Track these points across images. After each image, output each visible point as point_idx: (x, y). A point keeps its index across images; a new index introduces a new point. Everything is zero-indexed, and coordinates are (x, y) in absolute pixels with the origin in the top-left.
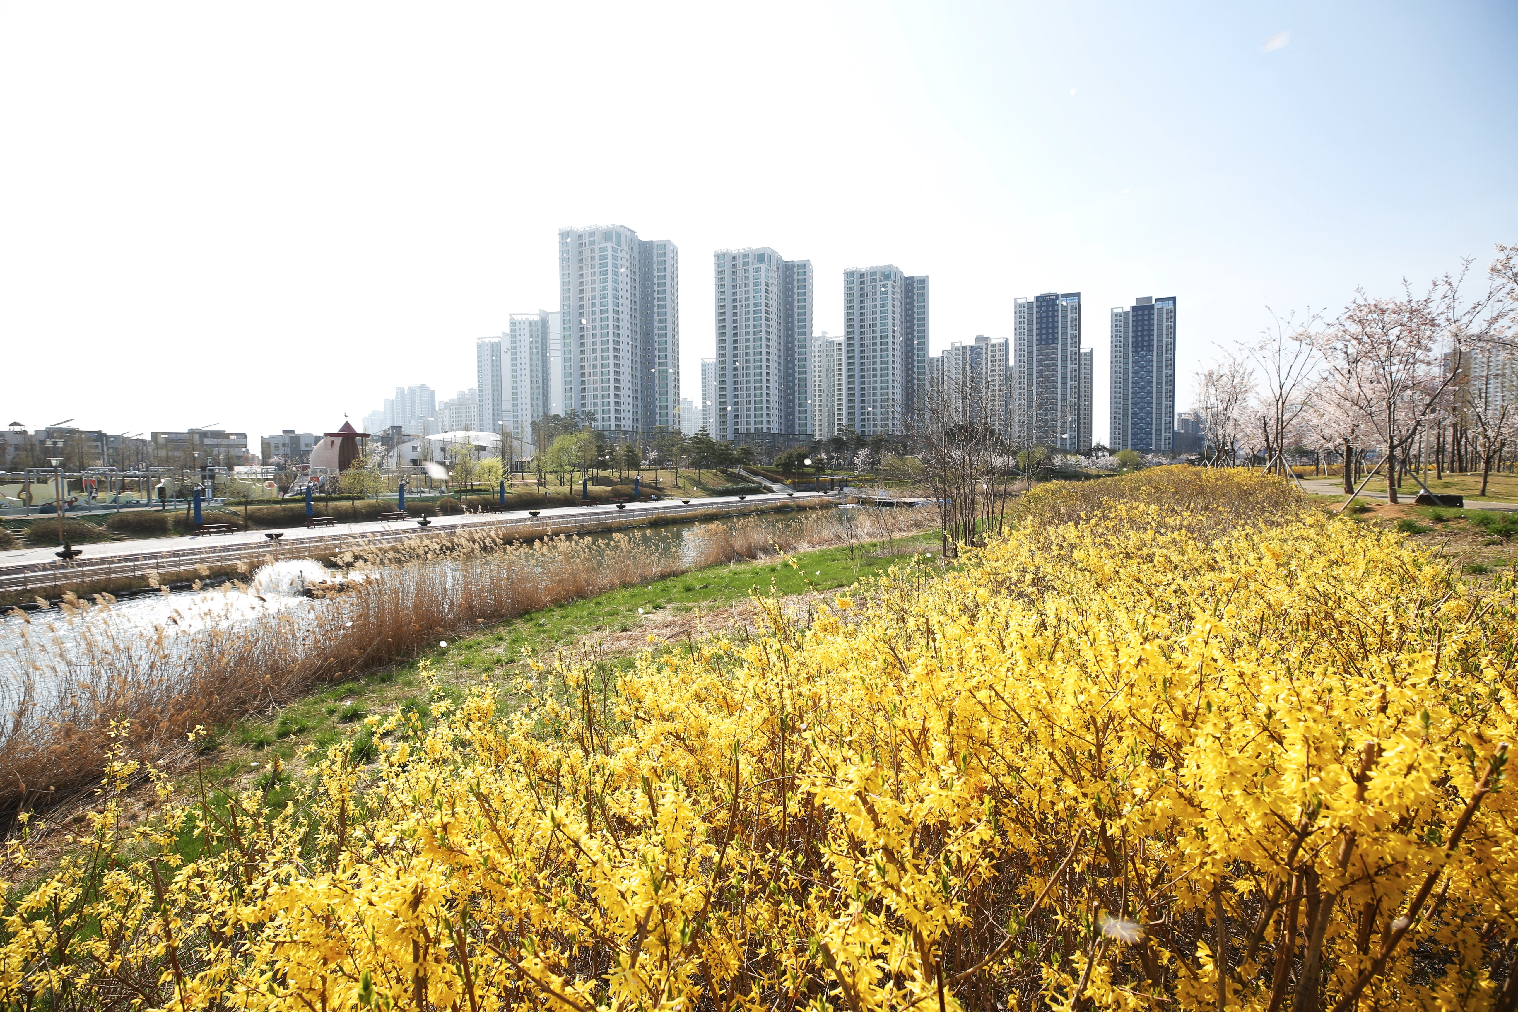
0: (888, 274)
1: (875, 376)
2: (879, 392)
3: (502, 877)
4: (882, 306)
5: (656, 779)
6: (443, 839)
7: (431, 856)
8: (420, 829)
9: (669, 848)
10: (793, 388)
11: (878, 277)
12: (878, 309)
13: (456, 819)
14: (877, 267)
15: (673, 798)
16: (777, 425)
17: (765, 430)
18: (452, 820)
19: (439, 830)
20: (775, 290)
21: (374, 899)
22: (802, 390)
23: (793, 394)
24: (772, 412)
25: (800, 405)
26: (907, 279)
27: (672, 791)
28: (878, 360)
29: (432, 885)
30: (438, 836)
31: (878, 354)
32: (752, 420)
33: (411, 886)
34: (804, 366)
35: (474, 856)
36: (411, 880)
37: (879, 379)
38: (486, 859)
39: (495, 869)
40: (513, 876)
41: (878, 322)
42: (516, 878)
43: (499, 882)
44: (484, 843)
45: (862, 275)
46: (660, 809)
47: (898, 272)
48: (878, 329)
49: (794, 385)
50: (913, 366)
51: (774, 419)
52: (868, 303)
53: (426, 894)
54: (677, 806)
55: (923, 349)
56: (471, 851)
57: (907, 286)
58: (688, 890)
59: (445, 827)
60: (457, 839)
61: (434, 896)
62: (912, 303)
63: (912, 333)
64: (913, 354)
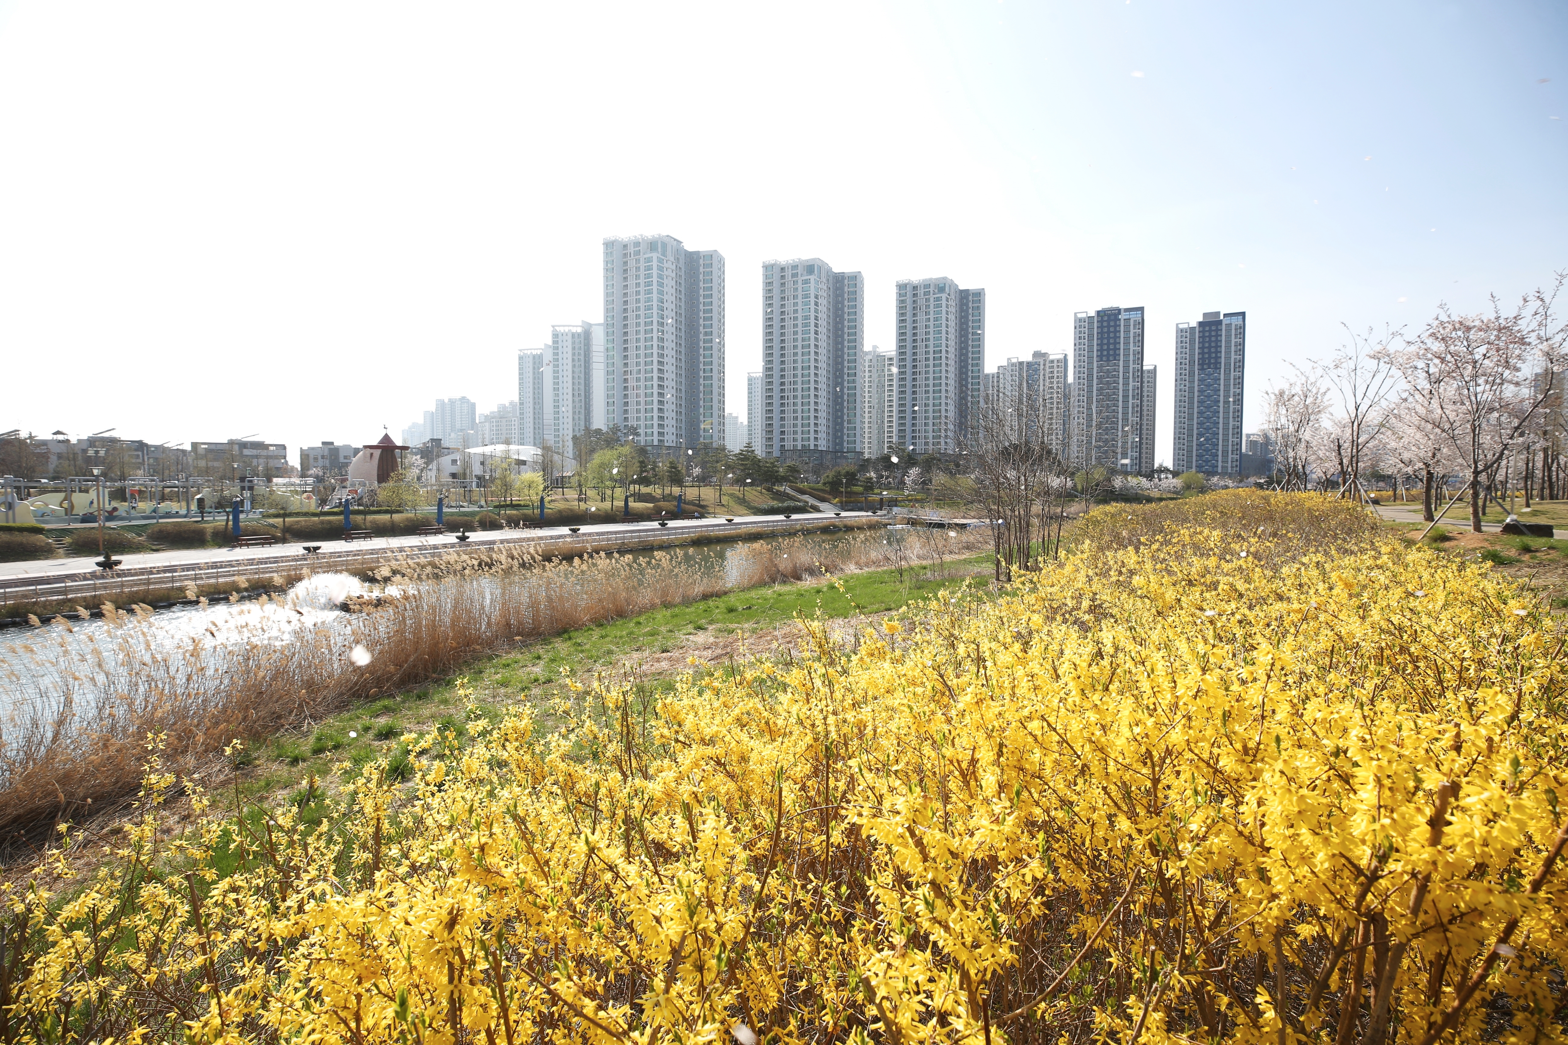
0: (941, 287)
1: (927, 392)
2: (931, 408)
3: (538, 900)
4: (936, 319)
5: (696, 805)
6: (480, 860)
7: (467, 877)
8: (457, 849)
9: (709, 875)
10: (842, 404)
11: (931, 290)
12: (931, 323)
13: (494, 840)
14: (930, 279)
15: (714, 824)
16: (824, 442)
17: (812, 447)
18: (490, 841)
19: (476, 850)
20: (825, 302)
21: (411, 919)
22: (851, 406)
23: (842, 410)
24: (819, 429)
25: (849, 422)
26: (962, 291)
27: (713, 817)
28: (931, 376)
29: (468, 906)
30: (475, 856)
31: (931, 369)
32: (799, 436)
33: (447, 907)
34: (854, 381)
35: (511, 877)
36: (447, 902)
37: (931, 395)
38: (523, 881)
39: (531, 892)
40: (549, 899)
41: (931, 336)
42: (552, 900)
43: (535, 904)
44: (521, 865)
45: (915, 288)
46: (701, 835)
47: (953, 285)
48: (931, 343)
49: (843, 401)
50: (967, 383)
51: (822, 435)
52: (922, 317)
53: (462, 916)
54: (718, 832)
55: (977, 365)
56: (508, 872)
57: (962, 299)
58: (728, 918)
59: (482, 848)
60: (493, 860)
61: (470, 918)
62: (966, 317)
63: (966, 348)
64: (967, 370)
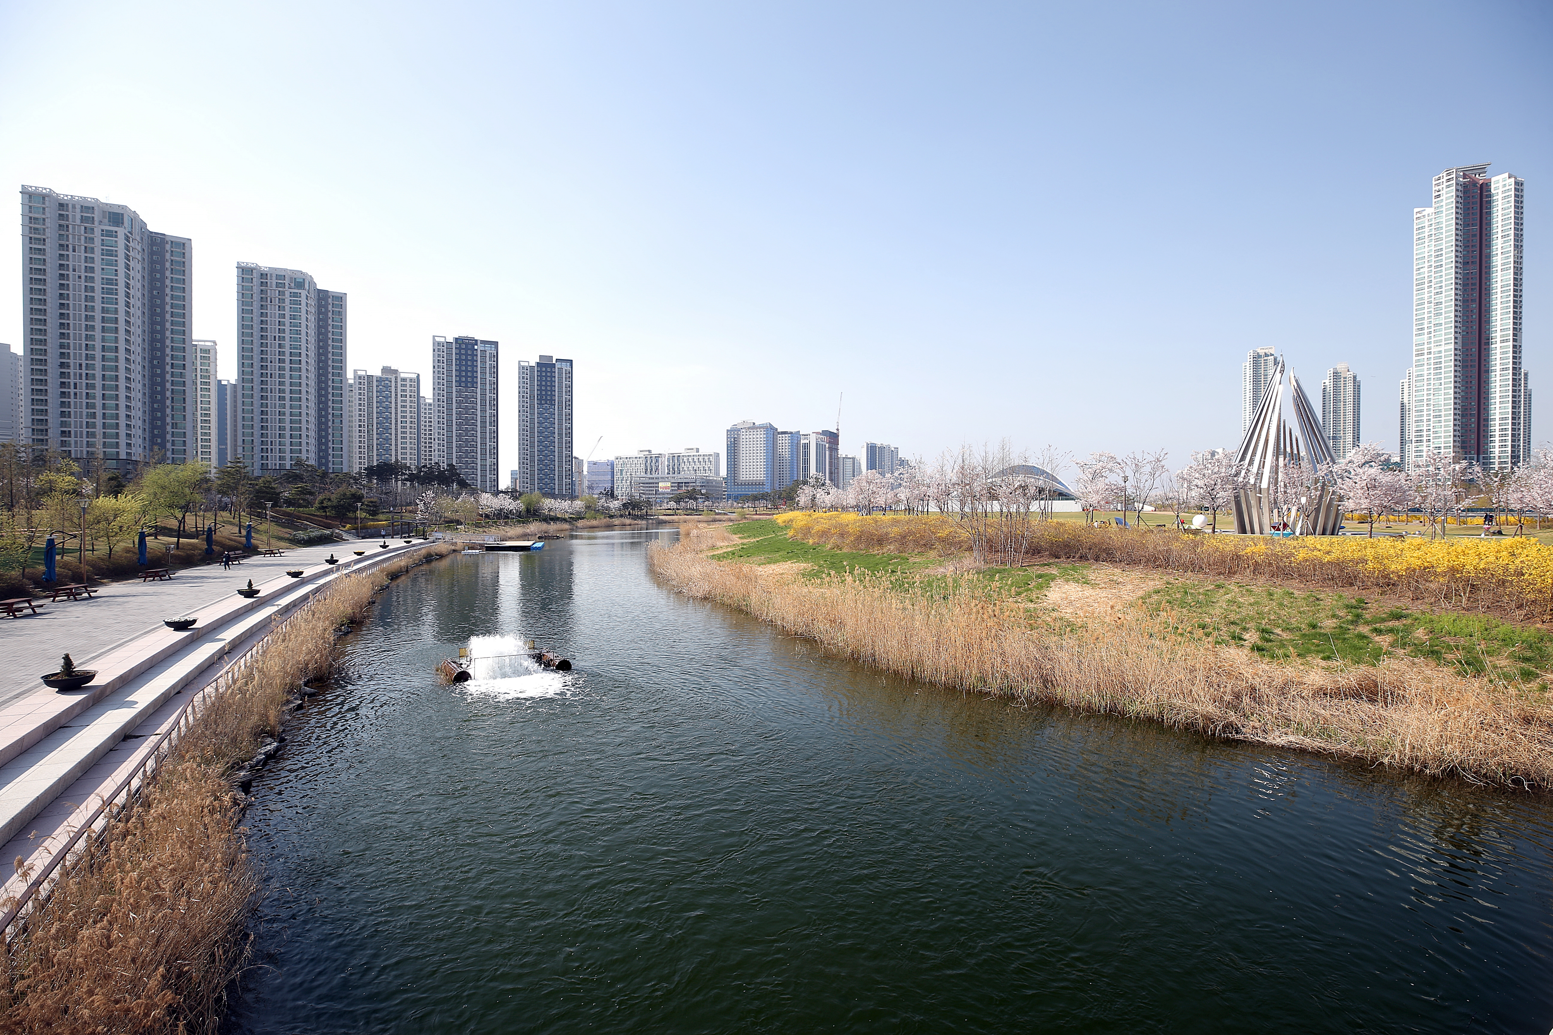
0: (300, 281)
1: (282, 398)
2: (287, 418)
4: (293, 317)
10: (163, 402)
11: (287, 282)
12: (287, 321)
14: (285, 270)
16: (140, 450)
17: (123, 456)
20: (139, 267)
22: (177, 405)
23: (163, 410)
24: (133, 431)
25: (175, 425)
26: (320, 291)
28: (287, 381)
31: (287, 373)
32: (99, 440)
34: (181, 375)
37: (288, 403)
41: (287, 335)
45: (263, 275)
47: (312, 283)
48: (287, 343)
49: (164, 398)
50: (327, 393)
51: (137, 441)
52: (272, 311)
55: (339, 375)
57: (319, 299)
62: (326, 320)
63: (326, 353)
64: (327, 379)
